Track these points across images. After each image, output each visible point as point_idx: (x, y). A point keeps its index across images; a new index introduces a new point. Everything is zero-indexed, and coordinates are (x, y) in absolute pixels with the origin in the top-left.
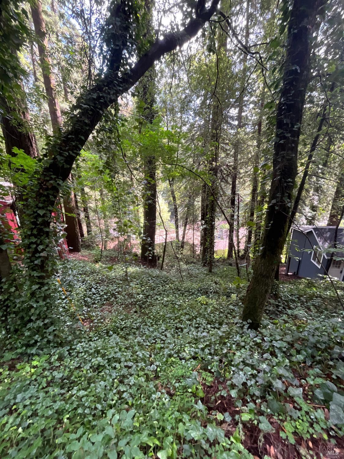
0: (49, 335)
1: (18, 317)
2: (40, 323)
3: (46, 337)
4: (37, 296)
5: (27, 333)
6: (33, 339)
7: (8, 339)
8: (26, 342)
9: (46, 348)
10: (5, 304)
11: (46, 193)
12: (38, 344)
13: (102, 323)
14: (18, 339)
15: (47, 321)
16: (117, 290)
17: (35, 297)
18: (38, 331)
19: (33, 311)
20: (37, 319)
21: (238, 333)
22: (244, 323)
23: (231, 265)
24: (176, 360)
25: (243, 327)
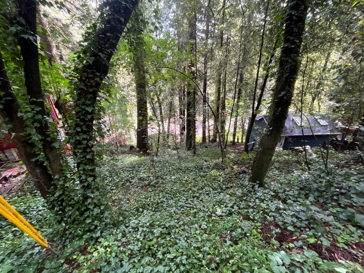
0: (106, 219)
1: (75, 209)
2: (97, 211)
3: (103, 221)
4: (92, 188)
5: (88, 221)
6: (93, 225)
7: (68, 230)
8: (87, 229)
9: (105, 230)
10: (60, 199)
11: (91, 90)
12: (99, 228)
13: (128, 203)
14: (78, 227)
15: (102, 208)
16: (129, 176)
17: (90, 188)
18: (95, 218)
19: (89, 201)
20: (94, 207)
21: (251, 192)
22: (253, 184)
23: (206, 147)
24: (217, 218)
25: (253, 187)
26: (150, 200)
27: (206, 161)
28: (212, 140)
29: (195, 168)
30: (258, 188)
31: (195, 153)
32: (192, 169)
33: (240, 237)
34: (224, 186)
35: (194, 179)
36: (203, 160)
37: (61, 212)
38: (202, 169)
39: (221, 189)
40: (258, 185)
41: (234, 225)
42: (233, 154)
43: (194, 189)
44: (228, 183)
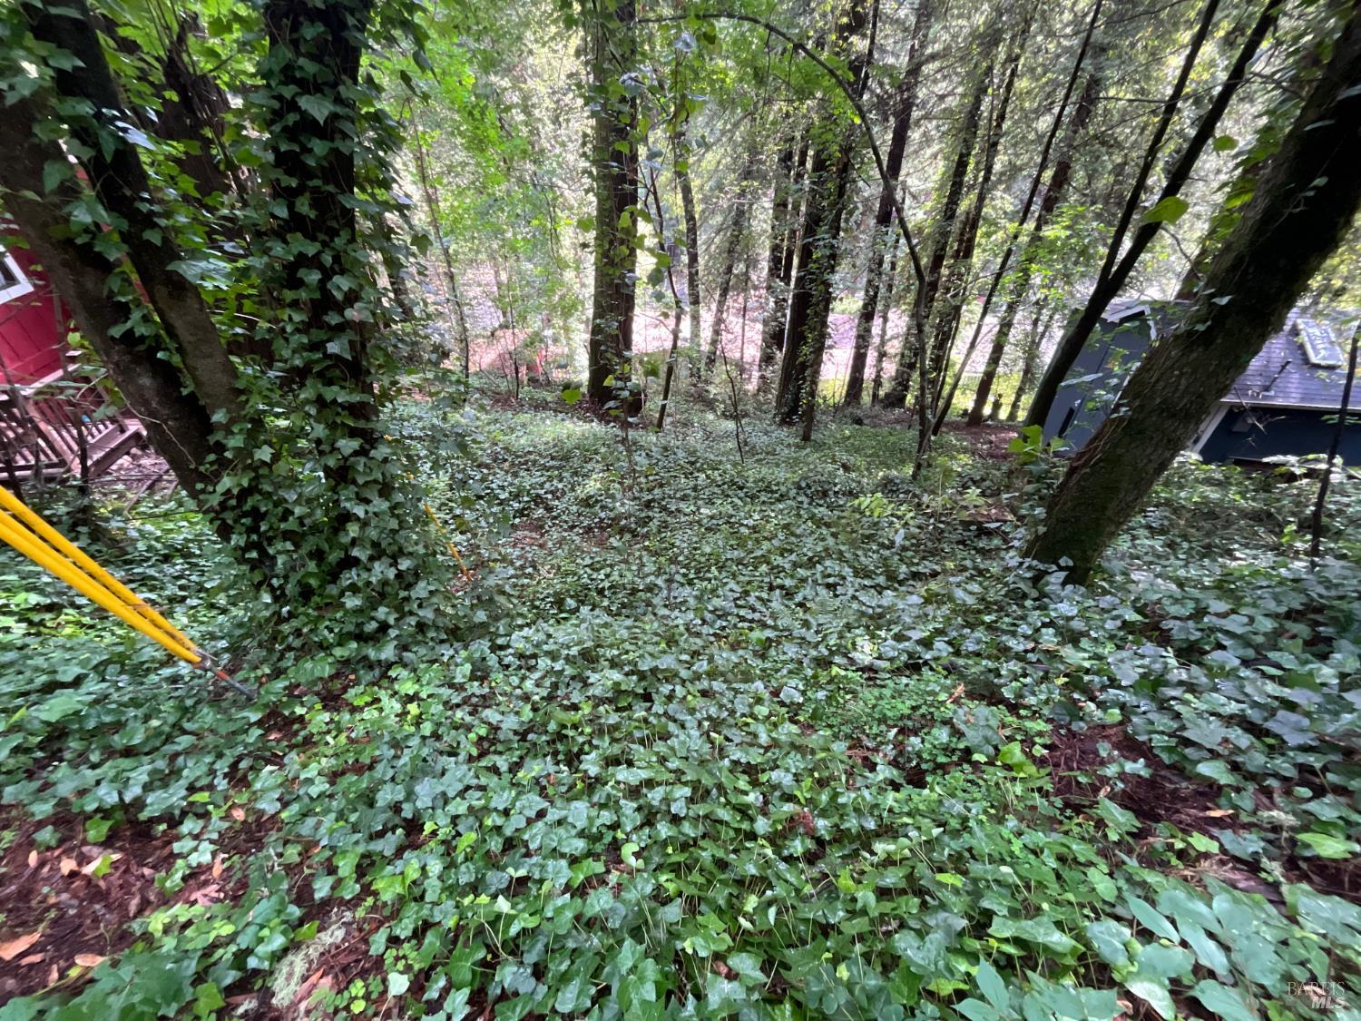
0: (420, 606)
1: (303, 551)
2: (381, 571)
3: (411, 613)
4: (361, 481)
5: (352, 602)
6: (373, 618)
7: (287, 620)
8: (350, 628)
9: (418, 643)
10: (247, 507)
12: (393, 633)
13: (530, 576)
14: (320, 618)
15: (405, 564)
16: (547, 486)
17: (354, 482)
18: (381, 595)
19: (353, 530)
20: (372, 559)
21: (1025, 596)
22: (1041, 567)
23: (859, 421)
24: (850, 674)
25: (1038, 578)
26: (607, 576)
27: (846, 468)
28: (887, 395)
29: (799, 488)
30: (1064, 584)
31: (806, 438)
32: (783, 489)
33: (942, 759)
34: (904, 568)
35: (787, 526)
36: (834, 462)
37: (254, 555)
38: (825, 494)
39: (892, 577)
40: (1063, 574)
41: (923, 710)
42: (965, 459)
43: (778, 561)
44: (924, 558)
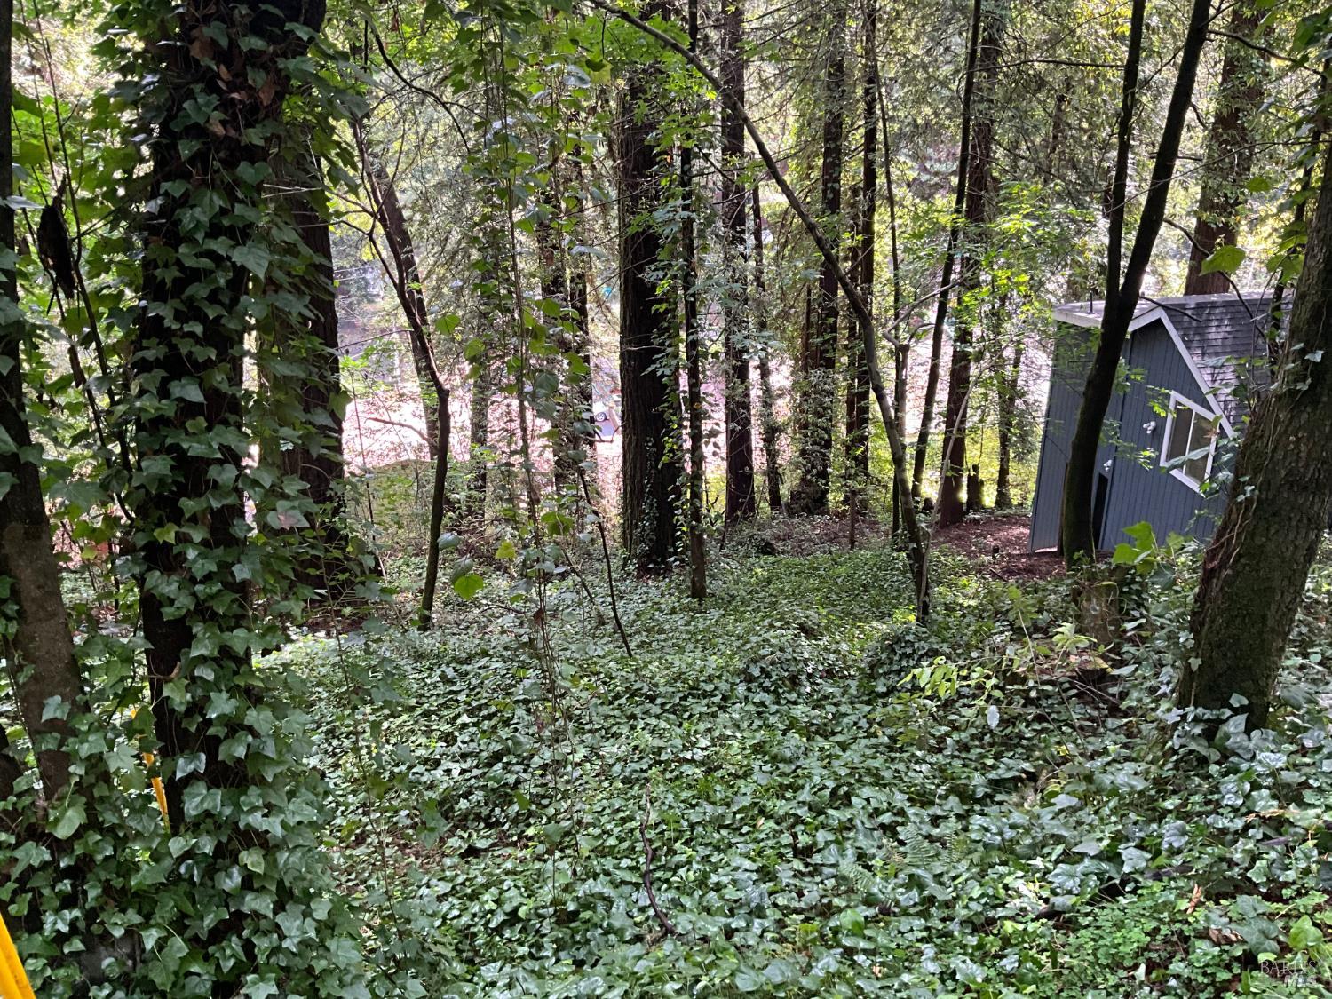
4: (269, 775)
15: (320, 910)
21: (1203, 761)
22: (1208, 715)
23: (767, 549)
24: (1031, 927)
25: (1211, 731)
27: (808, 631)
29: (750, 679)
30: (1248, 732)
31: (698, 592)
32: (724, 686)
33: (1224, 976)
34: (977, 779)
35: (758, 749)
36: (786, 626)
37: (77, 945)
38: (794, 681)
39: (966, 796)
40: (1242, 718)
41: (1164, 930)
42: (973, 584)
43: (781, 807)
44: (998, 757)
